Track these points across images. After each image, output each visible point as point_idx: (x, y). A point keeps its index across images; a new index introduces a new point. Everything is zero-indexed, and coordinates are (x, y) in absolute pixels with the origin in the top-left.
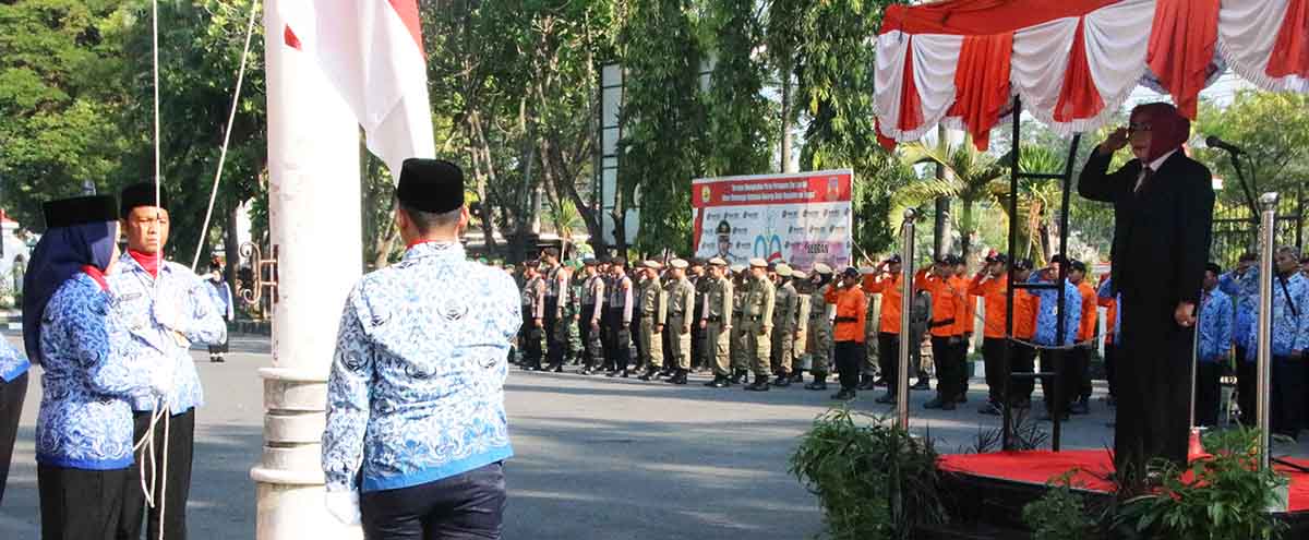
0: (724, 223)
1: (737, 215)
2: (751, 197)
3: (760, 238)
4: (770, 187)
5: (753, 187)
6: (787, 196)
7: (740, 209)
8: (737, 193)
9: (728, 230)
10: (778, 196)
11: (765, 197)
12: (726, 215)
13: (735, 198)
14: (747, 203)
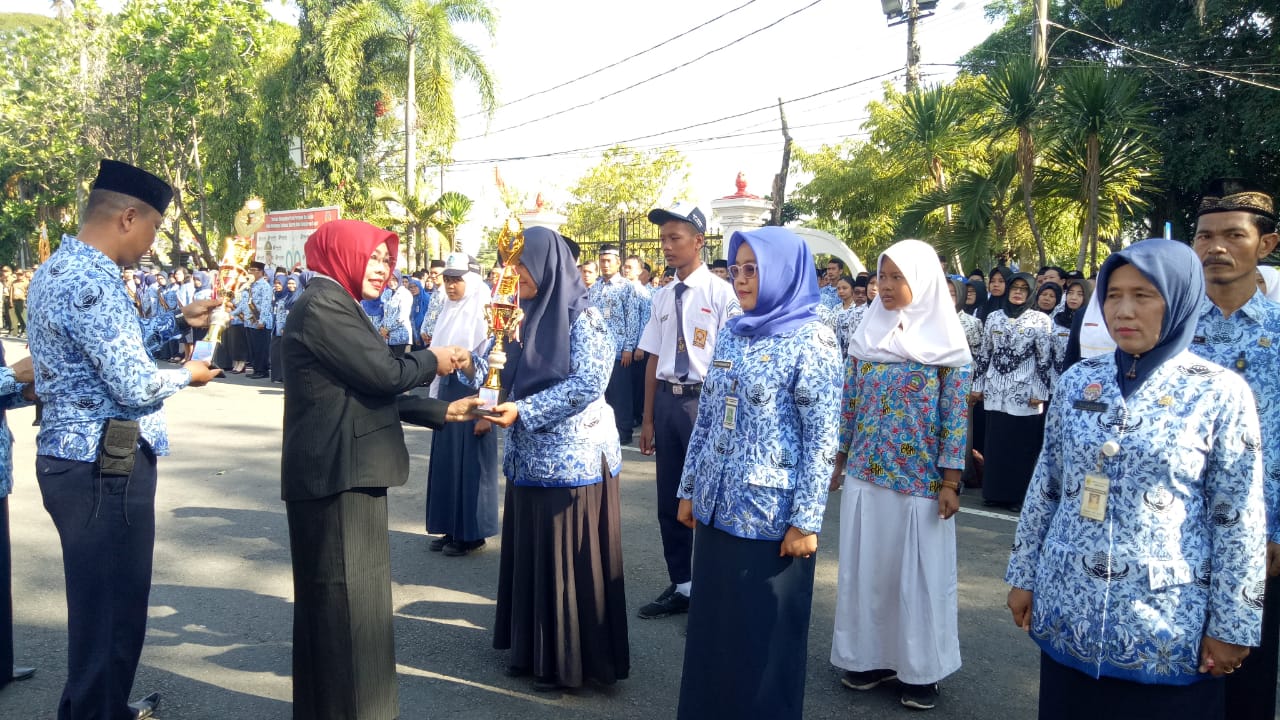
0: (268, 242)
1: (275, 237)
2: (285, 225)
3: (289, 252)
4: (293, 218)
5: (286, 219)
6: (304, 224)
7: (277, 233)
8: (275, 223)
9: (271, 248)
10: (298, 224)
11: (291, 225)
12: (269, 238)
13: (273, 226)
14: (280, 229)
